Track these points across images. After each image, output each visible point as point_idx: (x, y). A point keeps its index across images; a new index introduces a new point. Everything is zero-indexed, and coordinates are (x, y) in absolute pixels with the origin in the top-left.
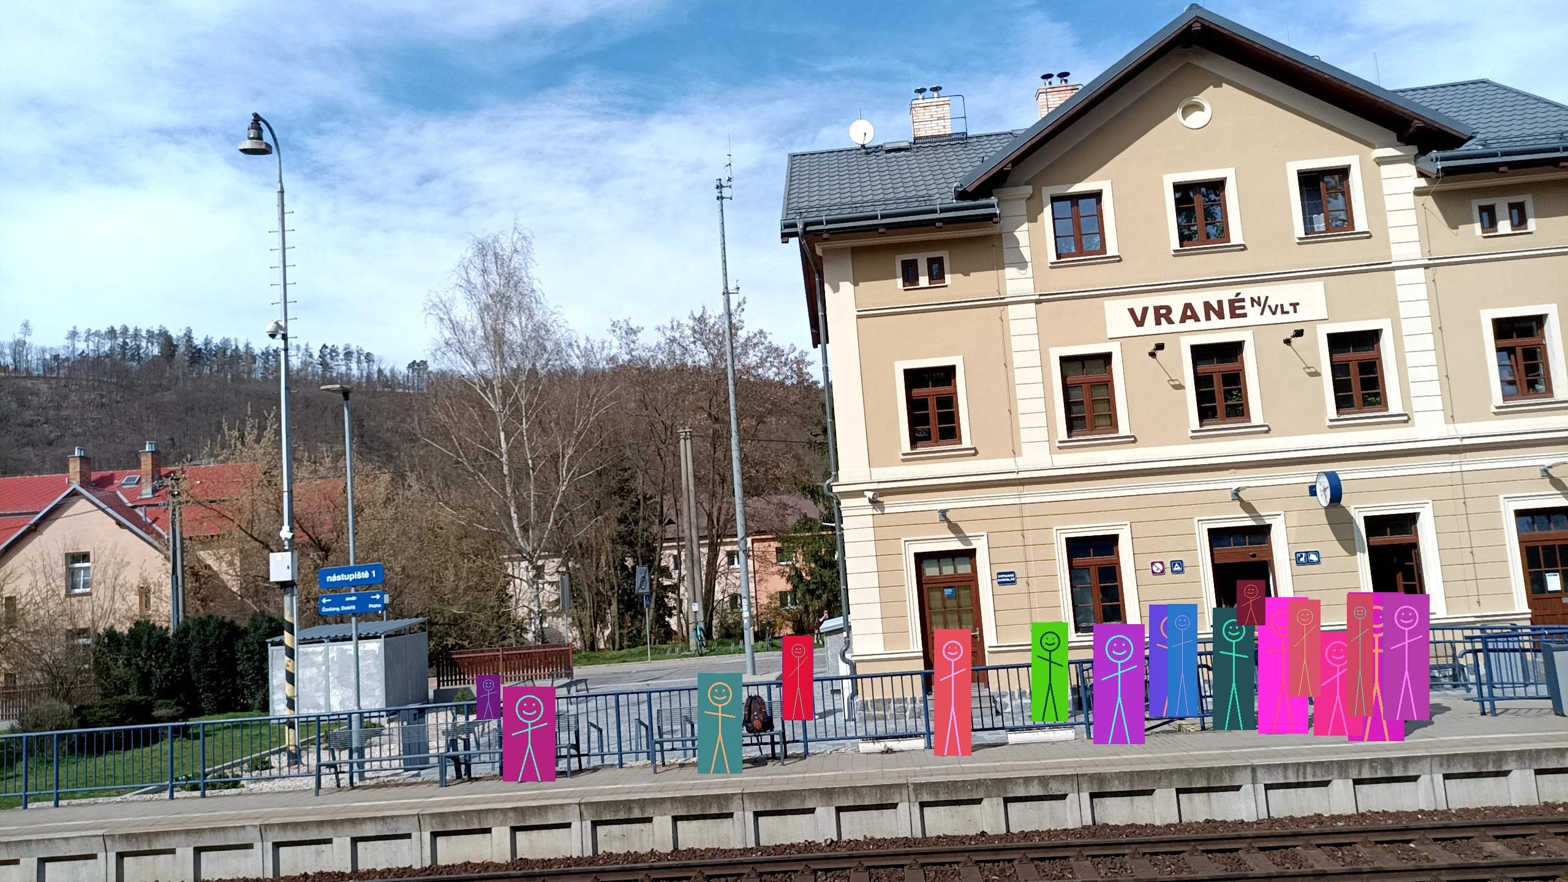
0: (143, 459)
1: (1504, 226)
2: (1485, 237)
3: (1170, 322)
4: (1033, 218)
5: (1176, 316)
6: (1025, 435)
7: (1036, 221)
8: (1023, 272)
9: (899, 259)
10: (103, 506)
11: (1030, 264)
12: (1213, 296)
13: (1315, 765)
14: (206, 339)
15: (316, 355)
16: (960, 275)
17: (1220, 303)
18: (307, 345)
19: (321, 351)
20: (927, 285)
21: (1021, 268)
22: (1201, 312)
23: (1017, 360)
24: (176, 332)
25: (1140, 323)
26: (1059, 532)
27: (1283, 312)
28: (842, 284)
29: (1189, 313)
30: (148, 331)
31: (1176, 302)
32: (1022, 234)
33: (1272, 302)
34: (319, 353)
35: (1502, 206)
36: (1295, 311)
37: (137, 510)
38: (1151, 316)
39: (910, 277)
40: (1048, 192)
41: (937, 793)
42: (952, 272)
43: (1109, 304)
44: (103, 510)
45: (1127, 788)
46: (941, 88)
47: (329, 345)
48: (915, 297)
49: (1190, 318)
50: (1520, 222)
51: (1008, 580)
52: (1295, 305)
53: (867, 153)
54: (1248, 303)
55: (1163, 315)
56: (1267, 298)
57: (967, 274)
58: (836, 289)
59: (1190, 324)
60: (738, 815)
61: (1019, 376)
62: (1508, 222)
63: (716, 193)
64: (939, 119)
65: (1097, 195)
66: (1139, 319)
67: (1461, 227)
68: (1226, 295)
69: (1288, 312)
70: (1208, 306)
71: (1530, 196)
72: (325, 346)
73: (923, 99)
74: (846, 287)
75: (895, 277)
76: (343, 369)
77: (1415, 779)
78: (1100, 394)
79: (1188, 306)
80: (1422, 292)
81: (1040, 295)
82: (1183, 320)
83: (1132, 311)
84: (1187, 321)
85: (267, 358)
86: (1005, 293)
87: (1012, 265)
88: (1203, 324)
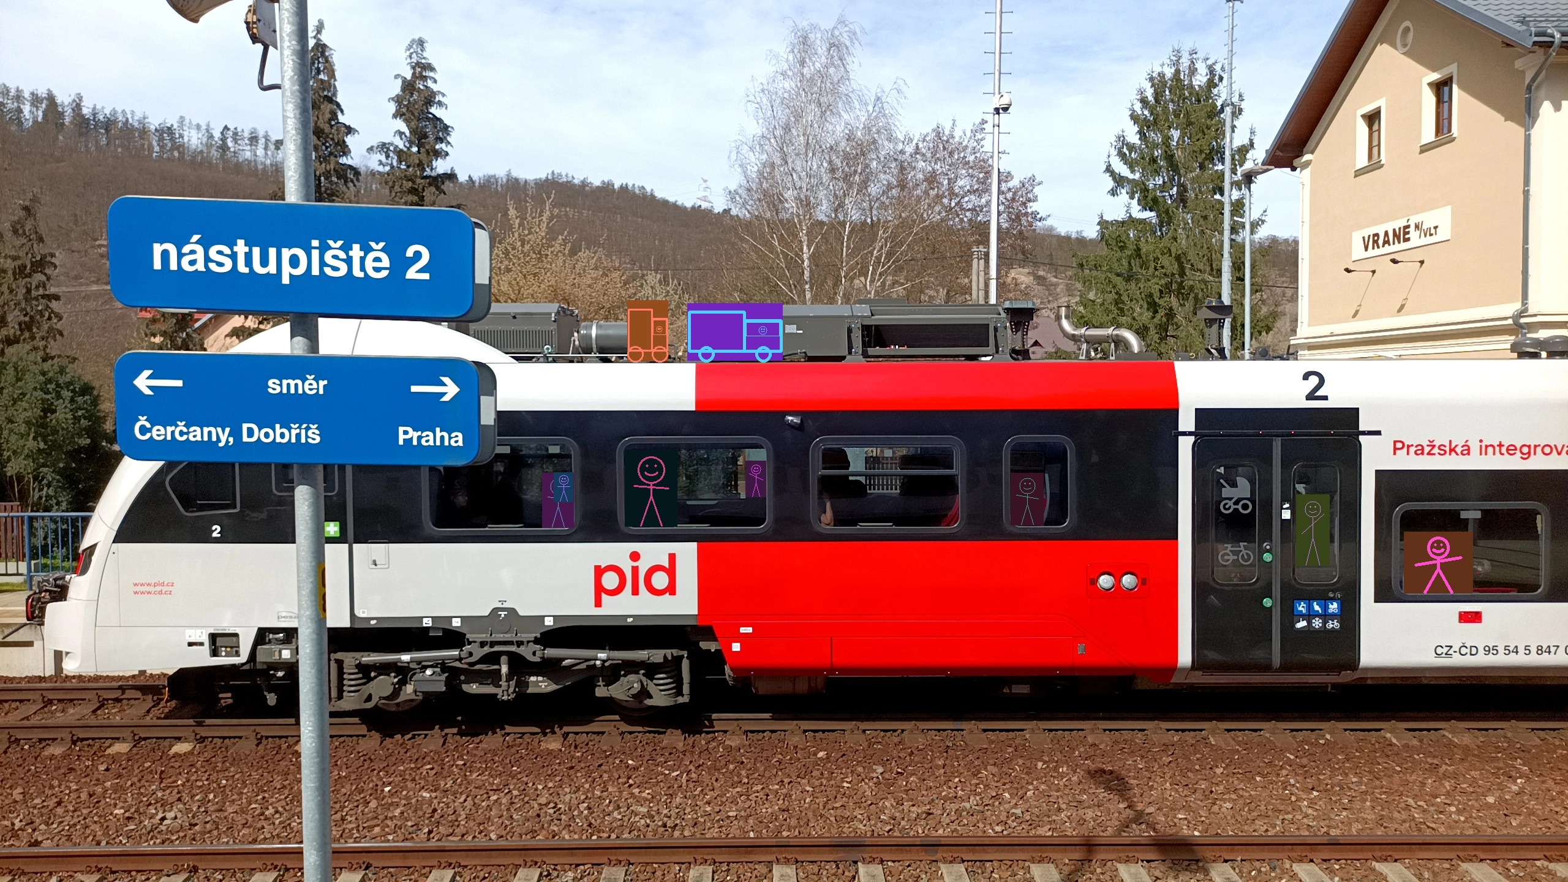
14: (94, 109)
15: (217, 135)
18: (208, 125)
19: (222, 133)
24: (64, 98)
30: (32, 94)
34: (220, 135)
47: (231, 127)
72: (226, 128)
76: (248, 155)
85: (161, 135)
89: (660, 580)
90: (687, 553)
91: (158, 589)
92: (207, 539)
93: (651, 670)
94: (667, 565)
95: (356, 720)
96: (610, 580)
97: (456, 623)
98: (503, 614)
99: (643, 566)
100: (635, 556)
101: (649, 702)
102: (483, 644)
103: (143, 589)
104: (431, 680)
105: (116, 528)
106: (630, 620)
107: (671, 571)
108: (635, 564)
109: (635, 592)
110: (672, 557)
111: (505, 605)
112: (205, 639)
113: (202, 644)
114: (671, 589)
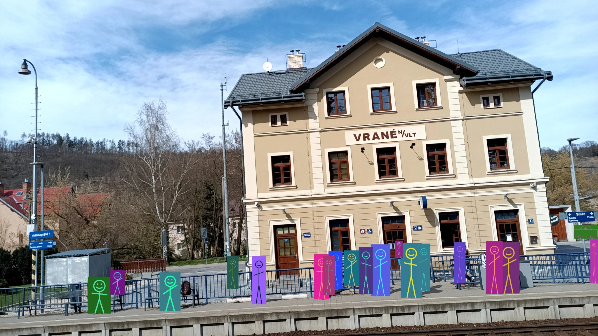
0: (23, 185)
1: (492, 105)
2: (485, 109)
3: (369, 139)
4: (319, 100)
5: (371, 137)
6: (315, 181)
7: (321, 101)
8: (315, 120)
9: (270, 115)
10: (5, 203)
11: (318, 118)
12: (385, 130)
13: (376, 308)
14: (75, 138)
15: (117, 144)
16: (292, 122)
17: (387, 133)
18: (113, 140)
19: (119, 142)
20: (280, 125)
21: (315, 119)
22: (380, 136)
23: (313, 153)
24: (63, 135)
25: (358, 140)
26: (326, 218)
27: (410, 136)
28: (249, 124)
29: (376, 136)
30: (52, 134)
31: (371, 132)
32: (315, 106)
33: (406, 133)
34: (118, 143)
35: (491, 99)
36: (415, 136)
37: (20, 205)
38: (362, 137)
39: (274, 122)
40: (325, 91)
41: (238, 319)
42: (289, 120)
43: (347, 133)
44: (5, 204)
45: (308, 317)
46: (299, 51)
47: (122, 140)
48: (276, 129)
49: (376, 138)
50: (498, 103)
51: (307, 236)
52: (414, 134)
53: (270, 75)
54: (397, 133)
55: (366, 137)
56: (404, 131)
57: (295, 121)
58: (246, 126)
59: (376, 140)
60: (164, 327)
61: (313, 159)
62: (493, 103)
63: (220, 88)
64: (298, 62)
65: (343, 92)
66: (358, 138)
67: (476, 105)
68: (390, 129)
69: (412, 136)
70: (383, 134)
71: (502, 94)
72: (120, 141)
73: (293, 54)
74: (250, 125)
75: (268, 122)
76: (127, 149)
77: (413, 314)
78: (343, 166)
79: (376, 134)
80: (461, 129)
81: (321, 129)
82: (373, 139)
83: (355, 135)
84: (375, 139)
85: (98, 145)
86: (309, 128)
87: (311, 118)
88: (381, 140)
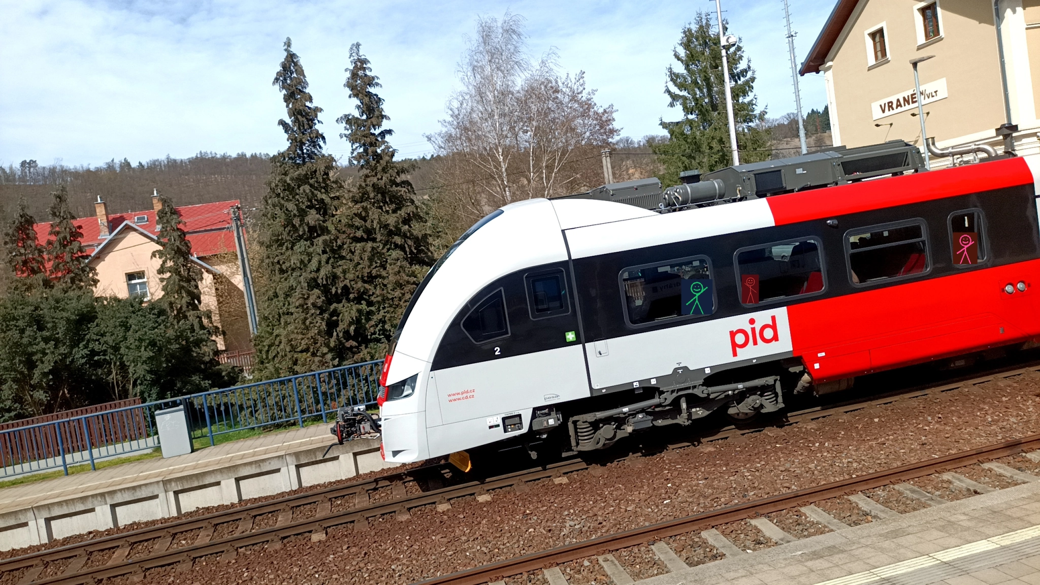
89: (769, 333)
90: (781, 314)
91: (465, 395)
92: (491, 356)
93: (763, 390)
94: (771, 324)
95: (579, 460)
96: (740, 339)
97: (653, 382)
98: (680, 371)
99: (758, 327)
100: (752, 321)
101: (763, 411)
102: (673, 392)
103: (454, 398)
104: (642, 421)
105: (432, 360)
106: (754, 361)
107: (774, 327)
108: (753, 326)
109: (755, 343)
110: (773, 318)
111: (681, 365)
112: (500, 422)
113: (498, 426)
114: (775, 338)
